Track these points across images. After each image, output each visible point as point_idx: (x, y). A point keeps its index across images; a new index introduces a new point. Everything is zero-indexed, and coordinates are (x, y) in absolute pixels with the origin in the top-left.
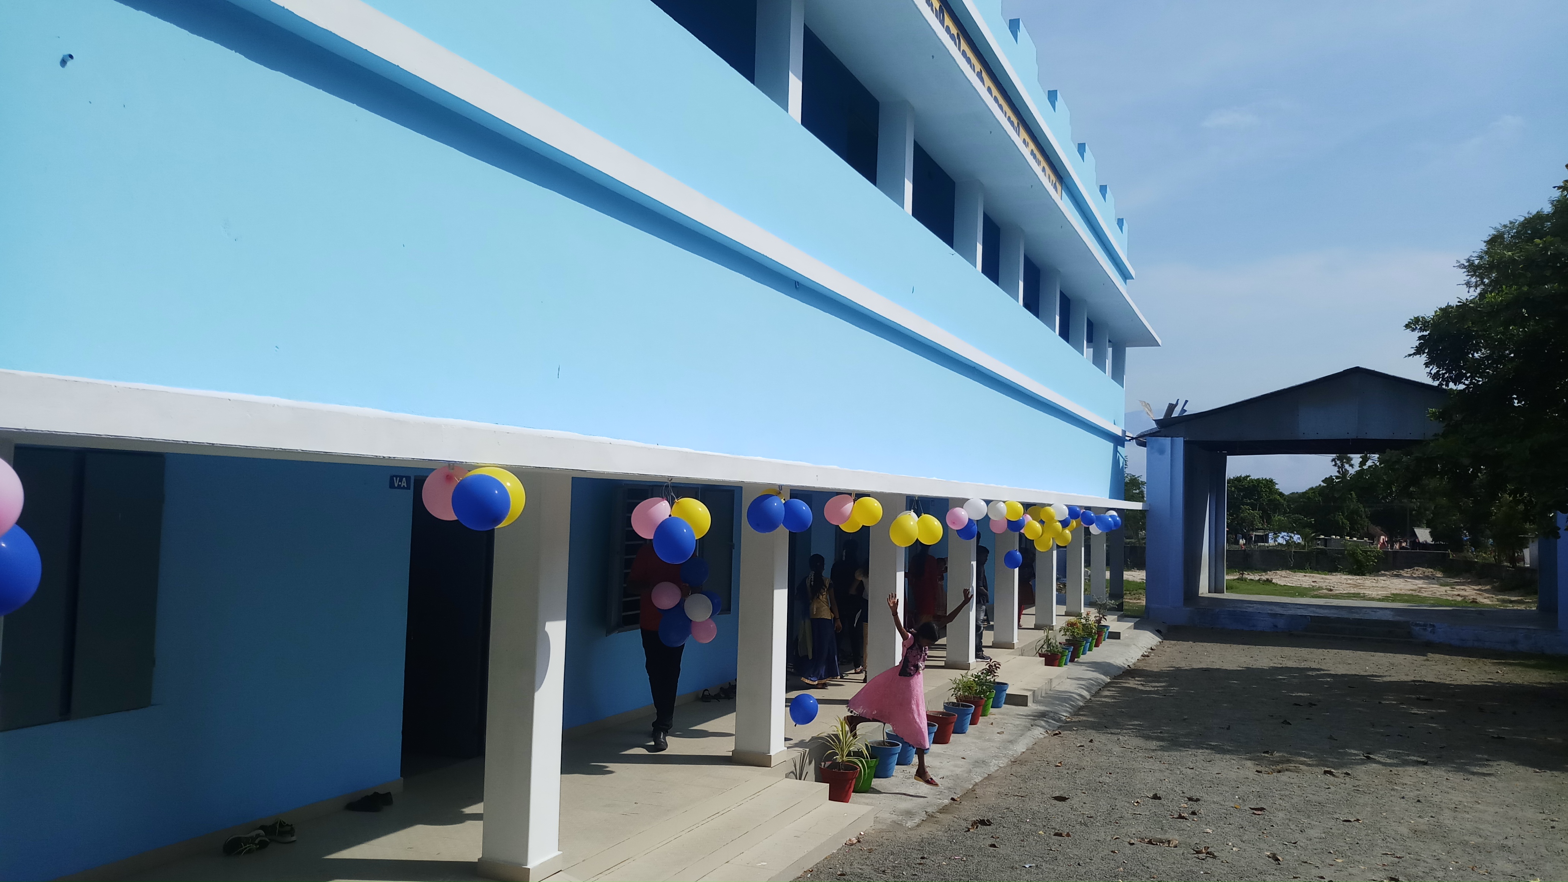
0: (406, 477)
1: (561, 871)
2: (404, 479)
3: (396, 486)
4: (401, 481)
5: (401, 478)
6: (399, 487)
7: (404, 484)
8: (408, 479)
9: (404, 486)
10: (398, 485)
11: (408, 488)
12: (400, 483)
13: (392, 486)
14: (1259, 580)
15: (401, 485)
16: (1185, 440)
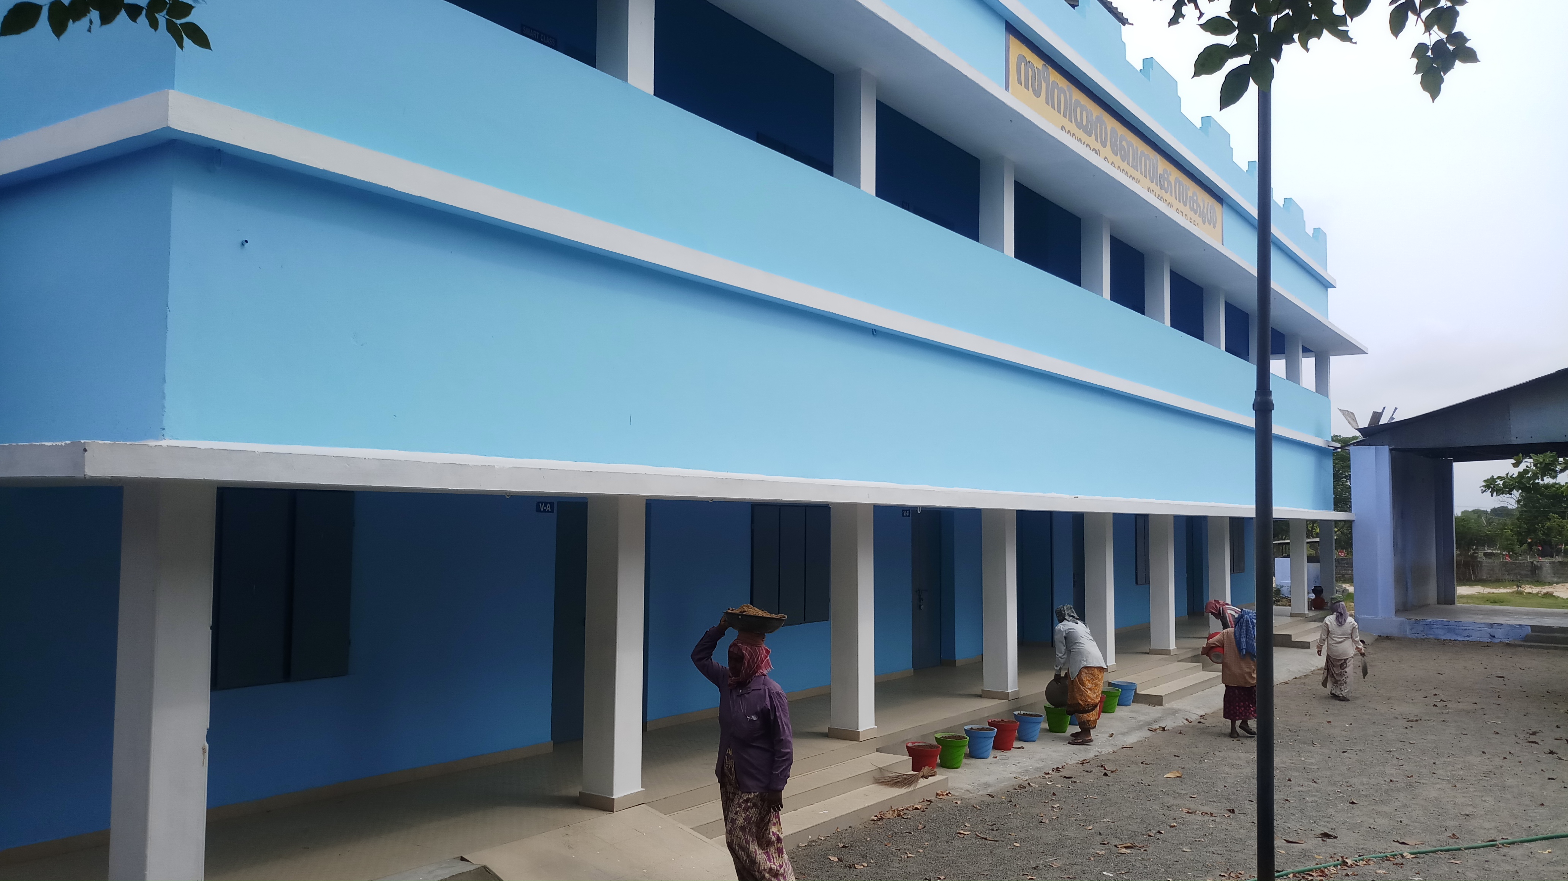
0: (550, 503)
1: (644, 803)
2: (548, 504)
3: (542, 510)
4: (545, 506)
5: (546, 504)
6: (544, 511)
7: (548, 508)
8: (552, 504)
9: (548, 510)
10: (544, 509)
11: (552, 511)
12: (545, 508)
13: (538, 510)
14: (1538, 593)
15: (546, 509)
16: (1391, 448)
